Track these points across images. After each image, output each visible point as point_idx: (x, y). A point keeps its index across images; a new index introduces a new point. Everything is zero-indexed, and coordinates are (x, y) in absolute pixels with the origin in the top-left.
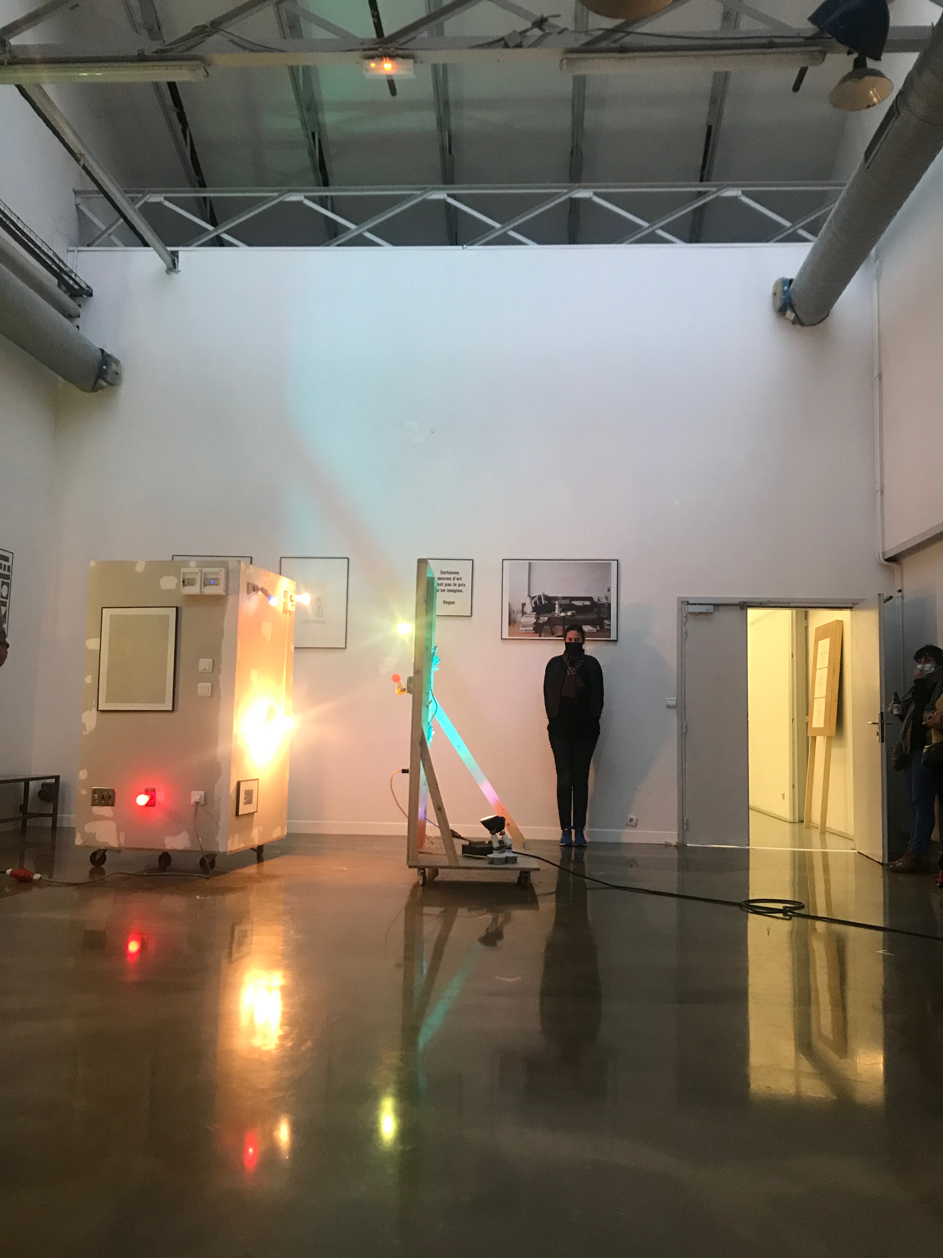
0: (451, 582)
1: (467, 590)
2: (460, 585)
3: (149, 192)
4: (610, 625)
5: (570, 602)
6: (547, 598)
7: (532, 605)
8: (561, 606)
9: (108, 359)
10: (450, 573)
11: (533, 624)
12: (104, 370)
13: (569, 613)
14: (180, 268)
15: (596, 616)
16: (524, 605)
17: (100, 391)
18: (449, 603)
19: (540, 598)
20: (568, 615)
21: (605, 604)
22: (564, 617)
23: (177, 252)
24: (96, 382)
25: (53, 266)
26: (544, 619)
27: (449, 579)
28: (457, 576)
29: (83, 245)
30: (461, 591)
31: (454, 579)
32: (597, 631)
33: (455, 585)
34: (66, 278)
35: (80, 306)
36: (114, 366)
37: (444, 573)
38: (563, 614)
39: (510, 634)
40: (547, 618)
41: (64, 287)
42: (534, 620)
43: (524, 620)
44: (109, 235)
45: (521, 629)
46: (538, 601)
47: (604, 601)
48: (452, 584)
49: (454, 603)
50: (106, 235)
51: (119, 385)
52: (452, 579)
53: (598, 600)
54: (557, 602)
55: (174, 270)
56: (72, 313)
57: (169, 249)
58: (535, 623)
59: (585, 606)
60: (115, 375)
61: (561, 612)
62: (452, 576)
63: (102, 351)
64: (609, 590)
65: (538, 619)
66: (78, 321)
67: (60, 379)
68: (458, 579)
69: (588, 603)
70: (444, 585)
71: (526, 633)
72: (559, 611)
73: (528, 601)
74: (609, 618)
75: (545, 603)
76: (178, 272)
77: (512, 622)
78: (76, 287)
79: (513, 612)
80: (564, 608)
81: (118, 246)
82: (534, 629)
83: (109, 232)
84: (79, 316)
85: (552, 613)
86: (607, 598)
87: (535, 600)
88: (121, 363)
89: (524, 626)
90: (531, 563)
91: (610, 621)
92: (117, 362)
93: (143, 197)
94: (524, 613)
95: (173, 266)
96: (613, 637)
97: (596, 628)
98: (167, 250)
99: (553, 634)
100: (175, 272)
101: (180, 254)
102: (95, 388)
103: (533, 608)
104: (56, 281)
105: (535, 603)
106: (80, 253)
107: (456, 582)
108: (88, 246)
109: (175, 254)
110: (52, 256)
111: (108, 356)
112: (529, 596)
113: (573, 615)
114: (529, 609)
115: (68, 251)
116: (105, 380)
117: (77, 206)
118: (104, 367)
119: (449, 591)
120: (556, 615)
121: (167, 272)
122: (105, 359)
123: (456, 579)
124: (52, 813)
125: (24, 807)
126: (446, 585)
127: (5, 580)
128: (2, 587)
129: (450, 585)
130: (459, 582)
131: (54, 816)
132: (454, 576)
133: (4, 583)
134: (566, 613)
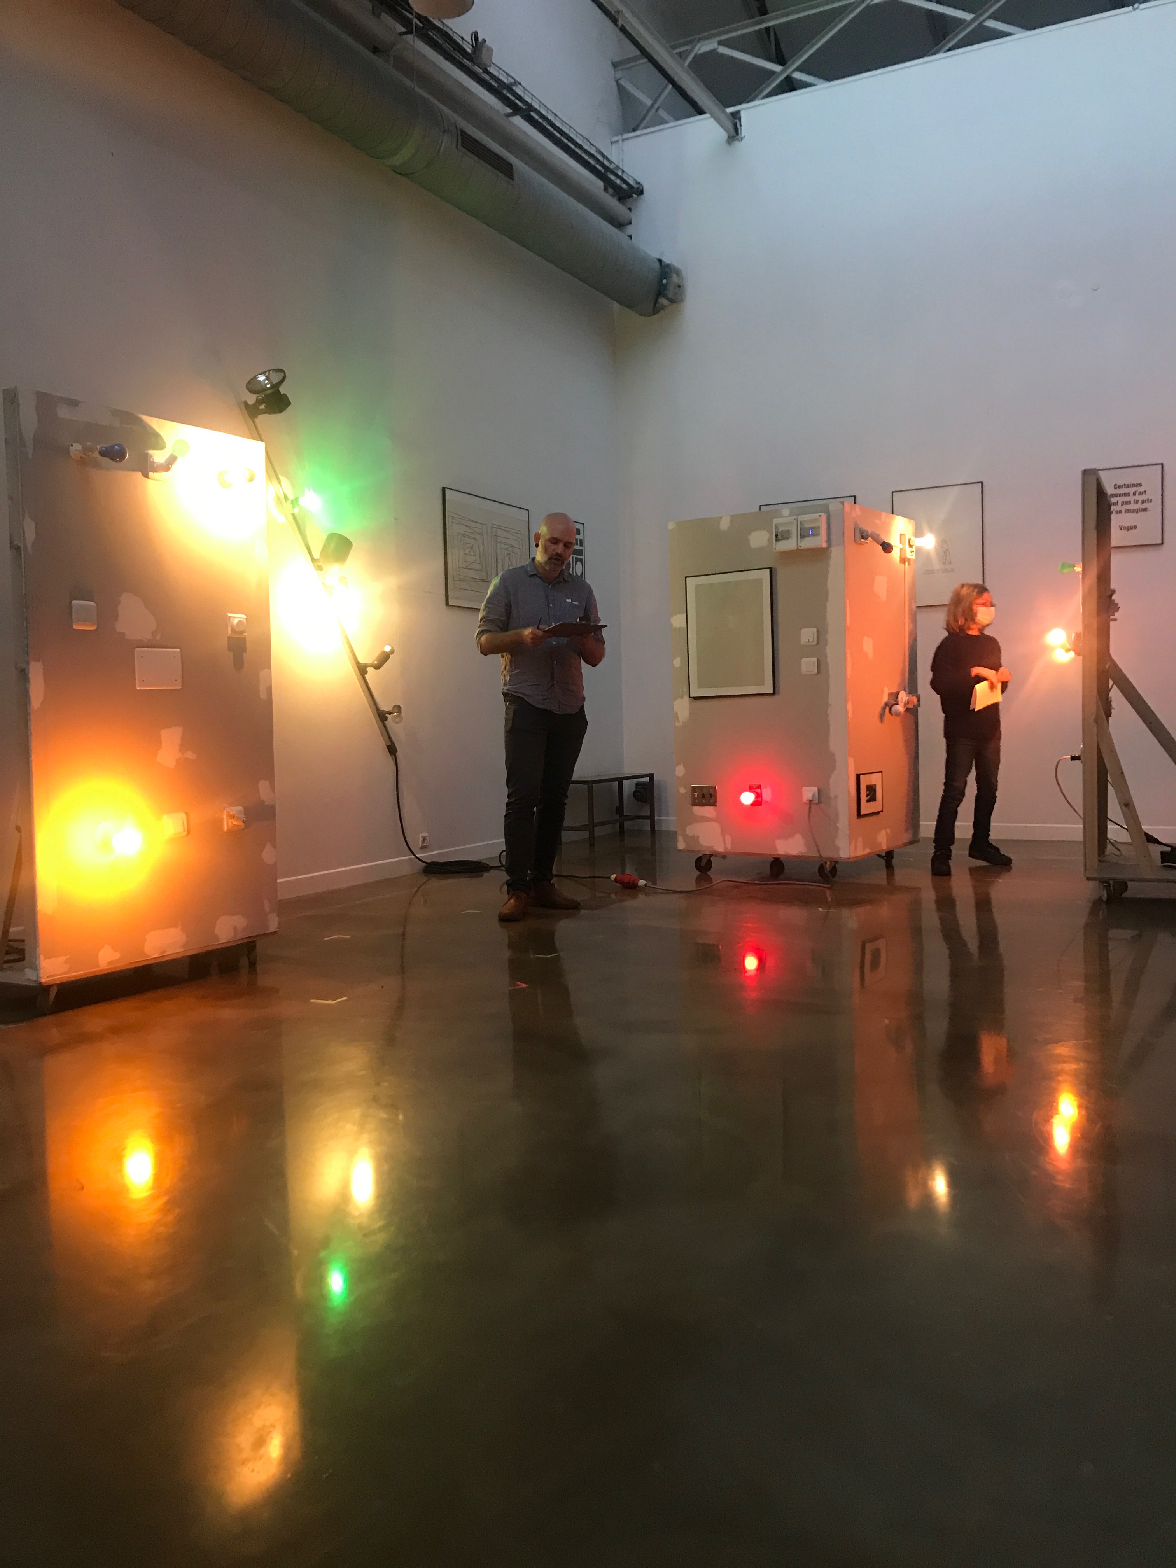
0: (1131, 498)
1: (1155, 508)
2: (1143, 502)
3: (700, 40)
9: (667, 270)
10: (1128, 486)
12: (664, 284)
14: (743, 135)
17: (662, 313)
18: (1129, 529)
23: (739, 112)
24: (656, 302)
25: (597, 166)
27: (1128, 494)
28: (1139, 489)
29: (629, 132)
30: (1145, 510)
31: (1134, 494)
33: (1136, 502)
34: (612, 177)
35: (630, 209)
36: (675, 278)
37: (1120, 487)
41: (611, 190)
44: (657, 111)
48: (1132, 502)
49: (1135, 527)
50: (653, 111)
51: (682, 301)
52: (1131, 494)
55: (737, 137)
56: (623, 220)
57: (730, 110)
60: (678, 289)
62: (1131, 490)
63: (660, 261)
66: (630, 230)
67: (616, 305)
68: (1141, 494)
70: (1120, 504)
76: (742, 139)
78: (624, 186)
81: (667, 122)
83: (656, 106)
84: (630, 223)
88: (684, 273)
92: (678, 272)
93: (691, 51)
95: (734, 132)
98: (724, 112)
100: (738, 139)
101: (743, 115)
102: (656, 309)
104: (601, 184)
106: (627, 142)
107: (1137, 497)
108: (634, 130)
109: (736, 116)
110: (595, 154)
111: (668, 266)
115: (612, 143)
116: (666, 297)
117: (617, 82)
118: (664, 281)
121: (728, 142)
122: (665, 270)
123: (1137, 494)
124: (649, 815)
125: (620, 809)
126: (1123, 503)
127: (577, 556)
128: (576, 565)
129: (1129, 503)
130: (1144, 497)
131: (652, 818)
132: (1135, 489)
133: (577, 560)
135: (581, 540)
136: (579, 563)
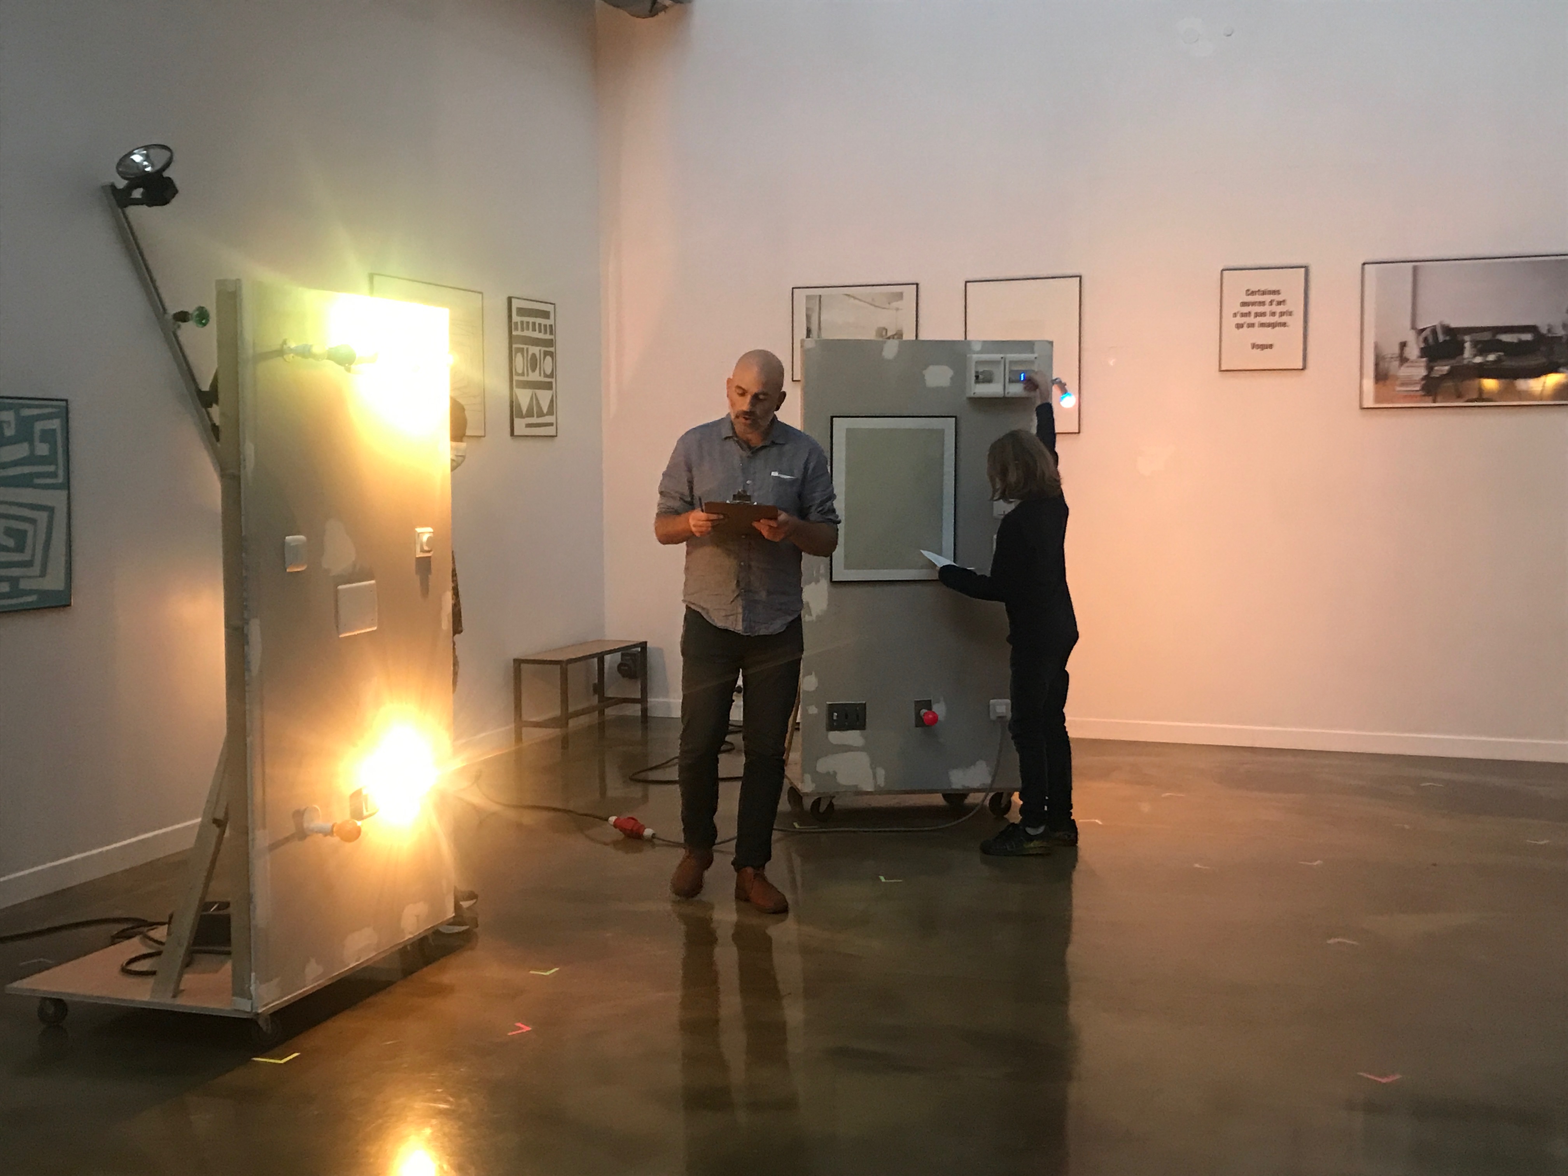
0: (1266, 309)
1: (1296, 322)
2: (1282, 314)
5: (1494, 336)
6: (1448, 330)
7: (1418, 345)
8: (1475, 344)
10: (1264, 293)
11: (1423, 379)
13: (1491, 357)
15: (1544, 360)
16: (1403, 345)
18: (1263, 347)
19: (1434, 331)
20: (1488, 361)
21: (1560, 338)
22: (1480, 364)
24: (655, 2)
26: (1443, 369)
27: (1262, 303)
28: (1277, 298)
30: (1284, 325)
31: (1271, 303)
33: (1273, 314)
37: (1253, 293)
38: (1478, 360)
39: (1377, 399)
40: (1447, 368)
42: (1423, 372)
43: (1404, 372)
45: (1398, 389)
46: (1431, 340)
47: (1556, 332)
48: (1268, 314)
49: (1271, 346)
51: (690, 2)
52: (1267, 303)
53: (1549, 331)
54: (1467, 338)
58: (1426, 378)
59: (1521, 343)
61: (1475, 356)
62: (1267, 298)
65: (1430, 369)
68: (1279, 303)
69: (1528, 337)
70: (1253, 315)
71: (1408, 396)
72: (1471, 354)
73: (1411, 337)
75: (1445, 341)
77: (1381, 376)
79: (1384, 358)
80: (1482, 348)
82: (1423, 388)
85: (1458, 358)
86: (1564, 326)
87: (1424, 334)
89: (1403, 384)
90: (1417, 266)
94: (1403, 360)
99: (1459, 396)
102: (653, 10)
103: (1422, 349)
105: (1426, 340)
107: (1275, 308)
112: (1413, 327)
113: (1499, 359)
114: (1413, 351)
119: (1262, 325)
120: (1465, 362)
123: (1274, 303)
124: (640, 697)
125: (599, 688)
126: (1257, 315)
127: (547, 349)
128: (544, 360)
129: (1263, 314)
130: (1281, 308)
131: (643, 700)
132: (1272, 297)
133: (546, 353)
134: (1486, 356)
135: (551, 326)
136: (549, 358)
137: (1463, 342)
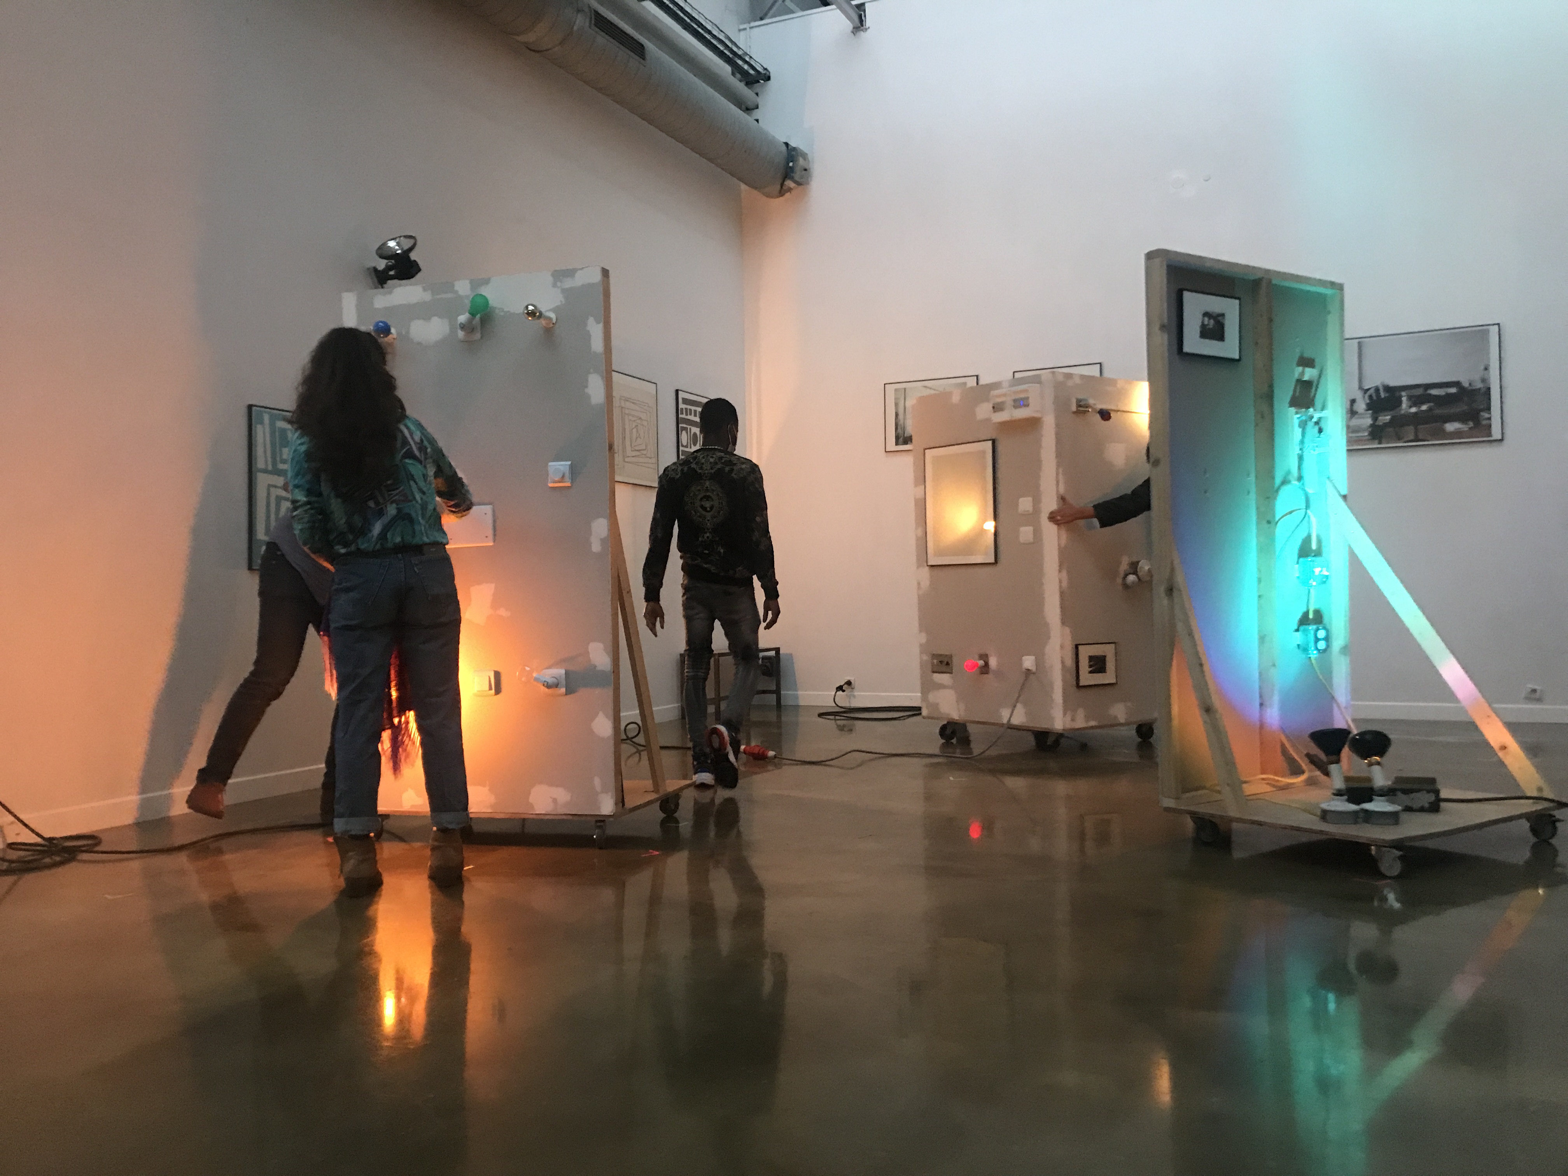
4: (1490, 419)
5: (1425, 391)
6: (1387, 389)
7: (1365, 401)
8: (1410, 398)
9: (793, 153)
11: (1369, 427)
12: (790, 167)
13: (1424, 407)
14: (867, 26)
15: (1466, 408)
16: (1353, 402)
17: (788, 195)
20: (1421, 411)
21: (1480, 389)
22: (1416, 413)
23: (863, 4)
24: (782, 185)
25: (726, 51)
26: (1385, 418)
29: (757, 20)
32: (1470, 428)
34: (740, 62)
35: (757, 94)
36: (801, 161)
38: (1414, 410)
40: (1388, 417)
41: (738, 75)
42: (1369, 421)
43: (1355, 422)
44: (783, 1)
46: (1374, 397)
47: (1479, 385)
50: (780, 2)
51: (809, 183)
53: (1470, 384)
54: (1403, 394)
55: (862, 28)
56: (750, 104)
57: (855, 3)
58: (1372, 426)
59: (1448, 395)
60: (804, 172)
61: (1411, 407)
63: (787, 144)
64: (1486, 369)
65: (1375, 419)
66: (757, 114)
67: (743, 187)
69: (1453, 390)
71: (1358, 440)
72: (1407, 406)
73: (1358, 395)
74: (1488, 409)
75: (1385, 397)
76: (866, 29)
78: (752, 72)
80: (1416, 401)
81: (793, 12)
82: (1371, 434)
84: (758, 107)
85: (1398, 409)
86: (1484, 380)
87: (1369, 393)
88: (810, 157)
89: (1354, 432)
90: (1361, 343)
91: (1490, 413)
92: (804, 156)
95: (860, 23)
96: (1496, 433)
97: (1466, 424)
98: (850, 4)
99: (1399, 438)
100: (862, 30)
101: (867, 7)
102: (782, 192)
103: (1368, 405)
104: (728, 69)
105: (1370, 397)
106: (753, 30)
108: (762, 19)
109: (861, 7)
110: (723, 39)
111: (794, 149)
112: (1360, 388)
113: (1430, 409)
114: (1361, 406)
115: (740, 30)
116: (792, 179)
118: (791, 164)
120: (1403, 412)
121: (853, 32)
124: (775, 689)
131: (778, 692)
134: (1420, 407)
137: (1401, 397)
